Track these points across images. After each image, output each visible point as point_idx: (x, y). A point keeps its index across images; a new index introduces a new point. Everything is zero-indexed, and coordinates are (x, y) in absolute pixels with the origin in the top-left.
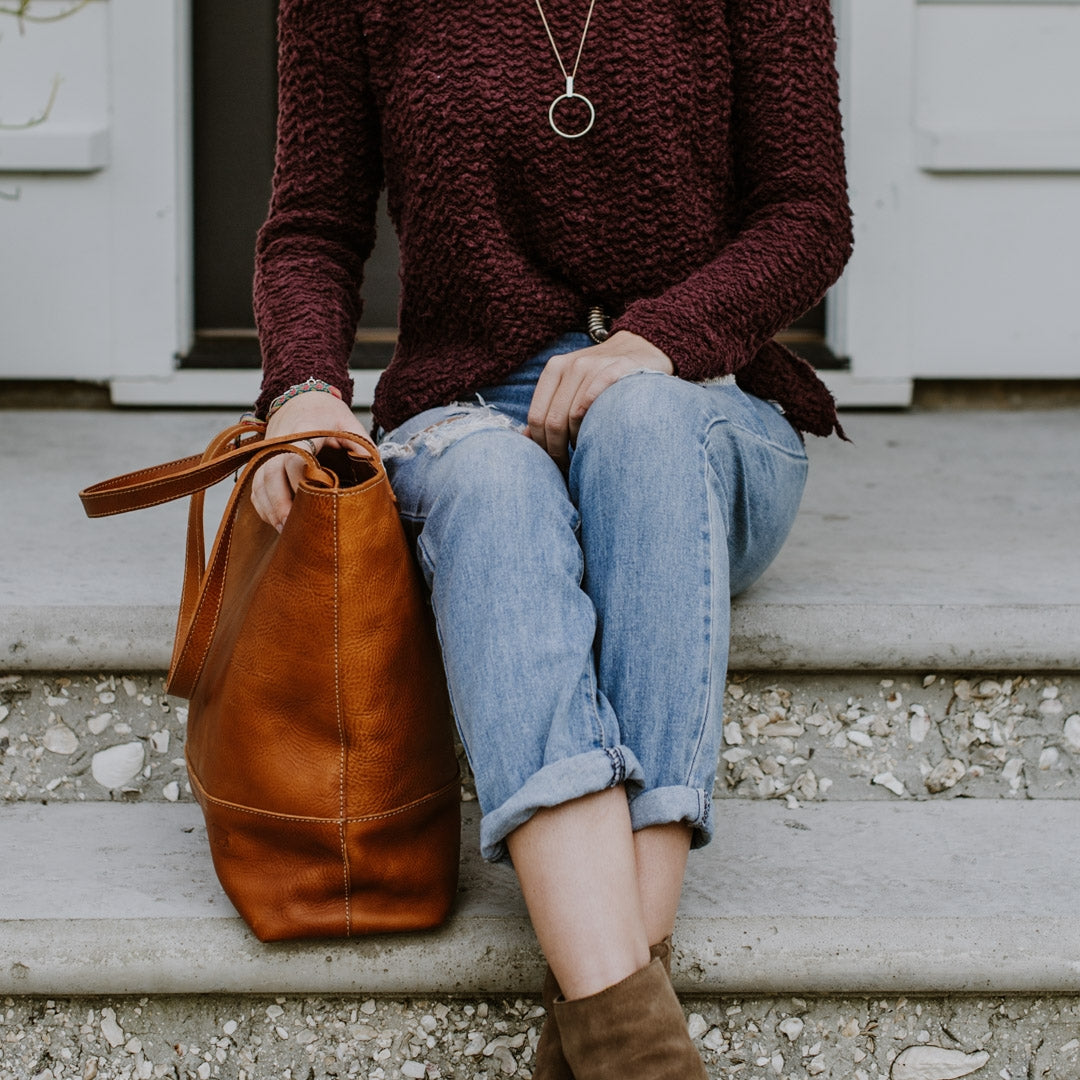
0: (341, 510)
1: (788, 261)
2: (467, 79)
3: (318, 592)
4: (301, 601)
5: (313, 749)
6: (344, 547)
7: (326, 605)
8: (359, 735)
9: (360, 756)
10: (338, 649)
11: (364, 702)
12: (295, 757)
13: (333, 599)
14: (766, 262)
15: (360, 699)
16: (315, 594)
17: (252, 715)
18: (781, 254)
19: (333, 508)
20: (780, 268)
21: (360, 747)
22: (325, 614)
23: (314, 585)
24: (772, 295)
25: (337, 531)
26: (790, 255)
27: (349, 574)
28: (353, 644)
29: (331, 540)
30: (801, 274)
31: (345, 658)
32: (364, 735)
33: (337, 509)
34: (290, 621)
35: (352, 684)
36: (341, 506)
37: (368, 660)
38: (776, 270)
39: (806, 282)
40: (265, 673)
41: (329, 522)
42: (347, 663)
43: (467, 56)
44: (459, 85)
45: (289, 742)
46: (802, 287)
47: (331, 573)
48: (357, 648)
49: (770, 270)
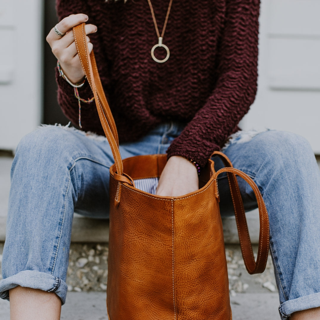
0: (175, 206)
1: (232, 99)
2: (133, 40)
3: (165, 244)
4: (157, 247)
5: (161, 314)
6: (176, 224)
7: (168, 250)
8: (183, 308)
9: (184, 317)
10: (174, 269)
11: (185, 293)
12: (153, 317)
13: (172, 247)
14: (224, 103)
15: (184, 292)
16: (164, 244)
17: (133, 299)
18: (229, 97)
19: (171, 206)
20: (229, 104)
21: (183, 313)
22: (168, 254)
23: (163, 240)
24: (229, 117)
25: (174, 216)
26: (233, 97)
27: (179, 236)
28: (181, 267)
29: (171, 220)
30: (239, 104)
31: (177, 274)
32: (185, 308)
33: (173, 206)
34: (152, 256)
35: (180, 285)
36: (175, 205)
37: (188, 275)
38: (228, 106)
39: (241, 106)
40: (139, 280)
41: (169, 212)
42: (178, 276)
43: (133, 30)
44: (130, 42)
45: (150, 310)
46: (240, 109)
47: (170, 235)
48: (182, 269)
49: (226, 106)
